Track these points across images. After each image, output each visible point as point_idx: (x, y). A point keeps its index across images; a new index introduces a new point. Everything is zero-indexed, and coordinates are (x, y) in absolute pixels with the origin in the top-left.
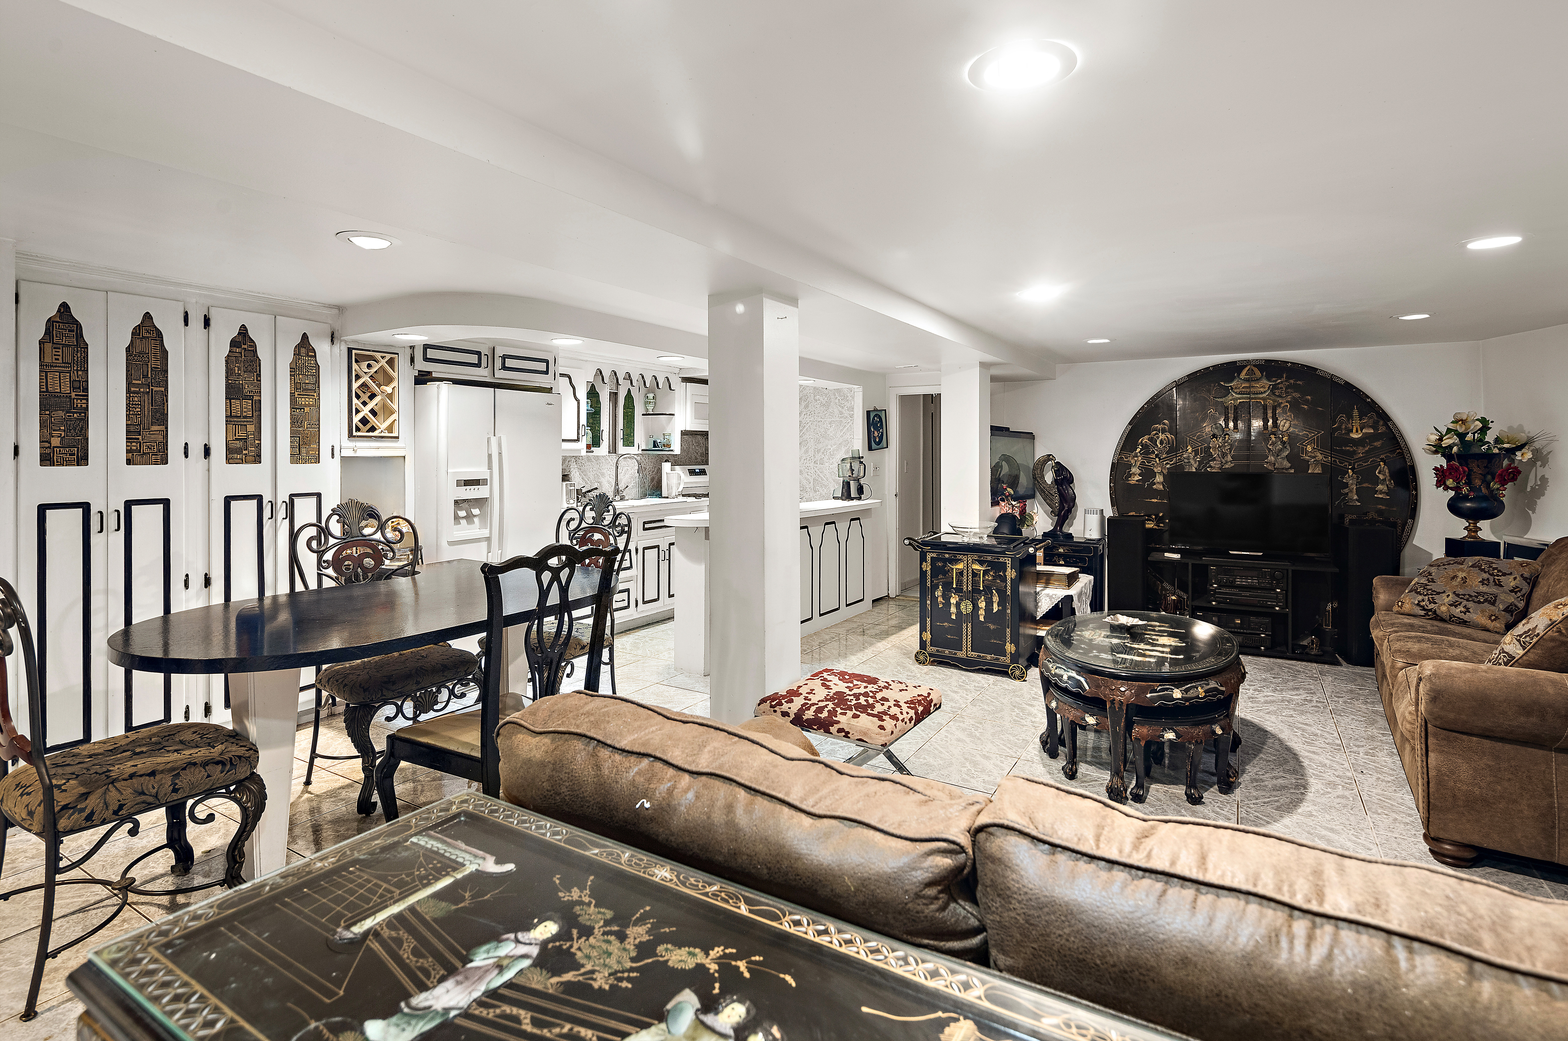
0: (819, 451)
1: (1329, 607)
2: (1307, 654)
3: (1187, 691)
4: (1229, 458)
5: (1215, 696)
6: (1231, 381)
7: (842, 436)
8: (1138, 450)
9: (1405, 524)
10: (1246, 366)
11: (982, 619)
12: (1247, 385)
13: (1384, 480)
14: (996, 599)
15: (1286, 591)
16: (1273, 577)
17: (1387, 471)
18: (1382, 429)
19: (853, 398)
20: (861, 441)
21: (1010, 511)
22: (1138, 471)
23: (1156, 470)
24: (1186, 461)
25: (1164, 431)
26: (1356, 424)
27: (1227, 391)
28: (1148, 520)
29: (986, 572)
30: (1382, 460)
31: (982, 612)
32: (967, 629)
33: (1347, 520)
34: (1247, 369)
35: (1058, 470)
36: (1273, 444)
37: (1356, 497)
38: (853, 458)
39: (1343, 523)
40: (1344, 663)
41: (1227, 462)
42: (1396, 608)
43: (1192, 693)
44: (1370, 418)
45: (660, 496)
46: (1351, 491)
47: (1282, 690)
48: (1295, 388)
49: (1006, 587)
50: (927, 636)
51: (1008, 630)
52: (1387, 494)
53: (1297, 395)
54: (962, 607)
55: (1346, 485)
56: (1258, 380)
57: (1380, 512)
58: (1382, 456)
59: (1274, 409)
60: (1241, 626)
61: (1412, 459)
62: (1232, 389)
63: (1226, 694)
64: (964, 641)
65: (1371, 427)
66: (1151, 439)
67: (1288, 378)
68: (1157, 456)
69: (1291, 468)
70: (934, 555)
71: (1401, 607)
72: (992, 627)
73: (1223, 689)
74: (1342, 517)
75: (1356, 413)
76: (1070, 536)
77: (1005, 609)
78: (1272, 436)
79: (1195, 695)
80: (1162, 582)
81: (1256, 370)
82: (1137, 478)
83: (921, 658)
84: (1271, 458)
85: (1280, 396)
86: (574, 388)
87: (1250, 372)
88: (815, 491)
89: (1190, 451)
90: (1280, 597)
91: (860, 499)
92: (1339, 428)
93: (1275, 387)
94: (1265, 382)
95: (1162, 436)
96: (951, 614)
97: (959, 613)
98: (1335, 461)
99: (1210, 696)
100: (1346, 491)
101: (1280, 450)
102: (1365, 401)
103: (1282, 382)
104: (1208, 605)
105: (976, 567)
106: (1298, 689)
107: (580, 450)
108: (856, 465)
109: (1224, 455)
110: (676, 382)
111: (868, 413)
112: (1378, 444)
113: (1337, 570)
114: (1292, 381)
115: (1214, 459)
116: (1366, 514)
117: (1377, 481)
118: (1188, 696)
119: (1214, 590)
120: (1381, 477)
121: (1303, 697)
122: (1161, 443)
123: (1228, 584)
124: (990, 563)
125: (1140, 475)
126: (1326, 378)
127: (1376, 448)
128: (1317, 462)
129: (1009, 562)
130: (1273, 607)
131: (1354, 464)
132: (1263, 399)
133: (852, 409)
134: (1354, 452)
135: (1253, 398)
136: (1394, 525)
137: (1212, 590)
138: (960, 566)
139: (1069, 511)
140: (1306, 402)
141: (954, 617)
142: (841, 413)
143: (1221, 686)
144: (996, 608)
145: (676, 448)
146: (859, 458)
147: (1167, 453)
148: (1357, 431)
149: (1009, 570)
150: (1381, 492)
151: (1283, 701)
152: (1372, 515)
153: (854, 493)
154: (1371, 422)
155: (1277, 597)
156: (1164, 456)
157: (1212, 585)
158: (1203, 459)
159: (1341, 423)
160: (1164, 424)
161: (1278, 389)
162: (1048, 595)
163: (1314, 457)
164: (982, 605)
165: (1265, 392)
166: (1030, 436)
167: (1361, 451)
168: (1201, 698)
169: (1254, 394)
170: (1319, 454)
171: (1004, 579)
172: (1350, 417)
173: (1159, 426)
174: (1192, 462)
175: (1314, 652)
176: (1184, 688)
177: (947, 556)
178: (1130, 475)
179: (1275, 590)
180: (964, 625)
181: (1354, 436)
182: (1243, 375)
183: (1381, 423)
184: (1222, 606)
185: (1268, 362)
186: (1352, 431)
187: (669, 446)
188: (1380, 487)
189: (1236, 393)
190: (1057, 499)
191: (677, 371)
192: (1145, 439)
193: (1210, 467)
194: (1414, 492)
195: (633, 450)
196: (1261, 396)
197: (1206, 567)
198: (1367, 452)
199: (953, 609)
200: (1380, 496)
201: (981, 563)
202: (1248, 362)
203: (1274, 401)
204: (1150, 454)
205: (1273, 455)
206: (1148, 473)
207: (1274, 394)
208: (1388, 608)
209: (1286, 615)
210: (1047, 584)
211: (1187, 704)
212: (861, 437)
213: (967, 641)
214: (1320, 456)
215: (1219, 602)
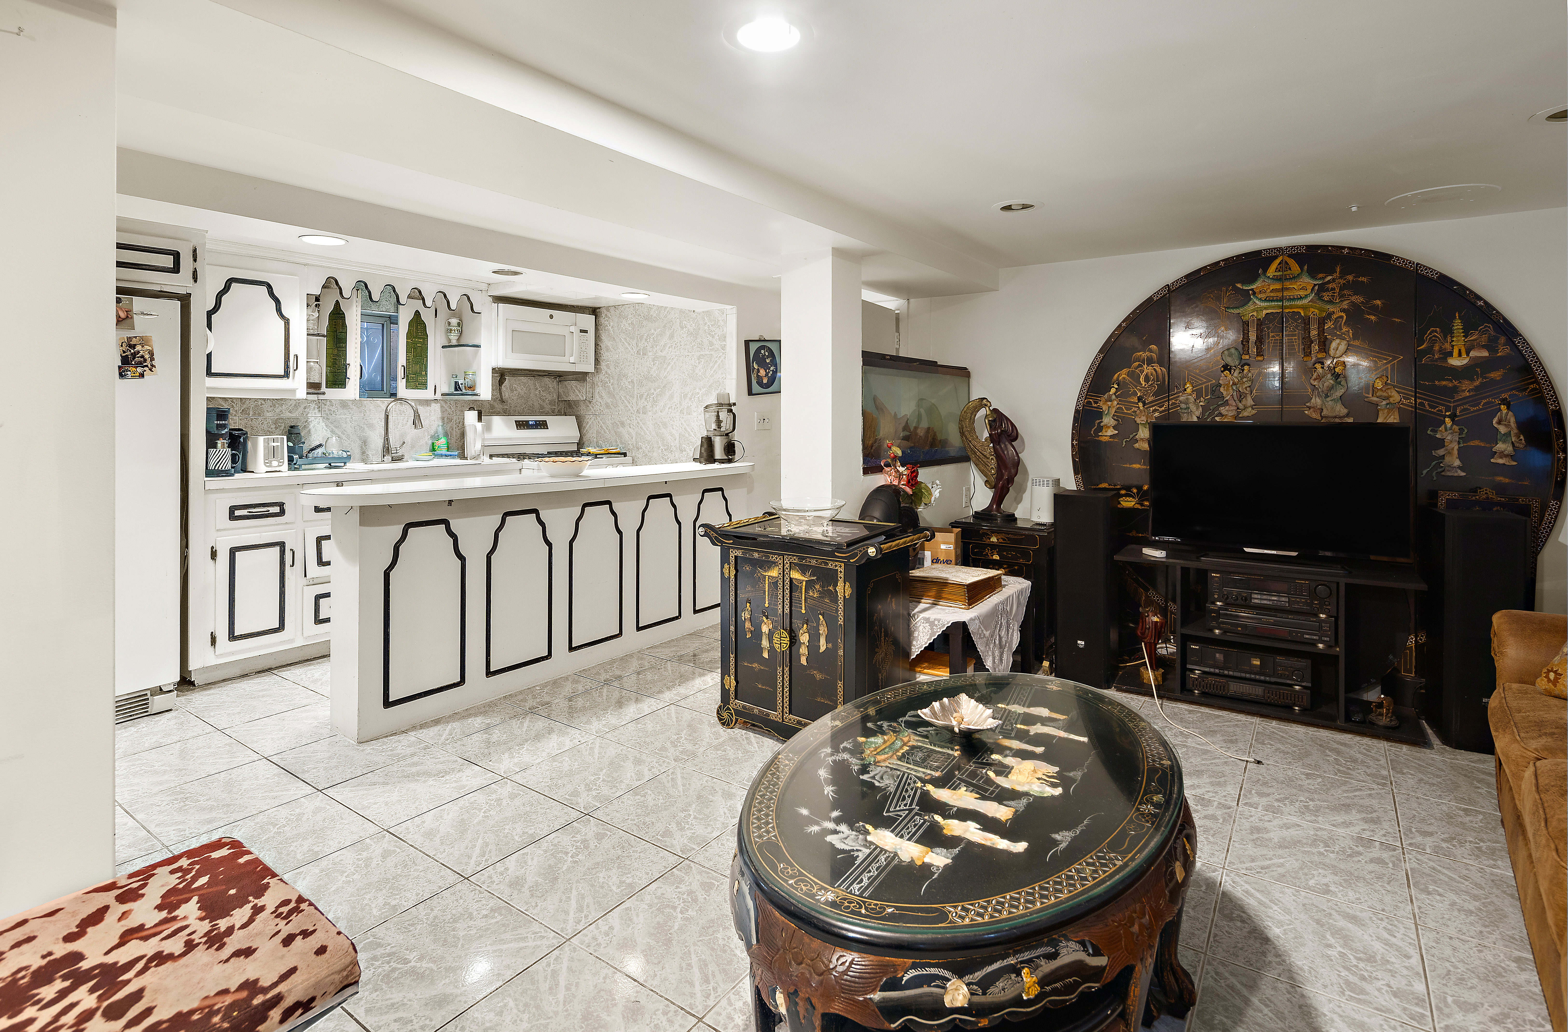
0: (686, 396)
1: (1411, 641)
2: (1372, 723)
3: (985, 984)
4: (1249, 401)
5: (1069, 989)
6: (1253, 280)
7: (712, 376)
8: (1113, 390)
9: (1544, 508)
10: (1276, 257)
11: (804, 661)
12: (1278, 286)
13: (1508, 434)
14: (823, 630)
15: (1337, 618)
16: (1313, 594)
17: (1513, 420)
18: (1503, 351)
19: (725, 322)
20: (734, 382)
21: (896, 483)
22: (1113, 422)
23: (1138, 420)
24: (1183, 406)
25: (1150, 361)
26: (1459, 341)
27: (1246, 297)
28: (1126, 495)
29: (810, 585)
30: (1504, 401)
31: (804, 650)
32: (782, 676)
33: (1442, 501)
34: (1278, 261)
35: (994, 421)
36: (1319, 378)
37: (1457, 463)
38: (720, 405)
39: (1436, 505)
40: (1436, 741)
41: (1245, 408)
42: (1542, 683)
43: (1001, 991)
44: (1482, 333)
45: (463, 457)
46: (1450, 453)
47: (1318, 810)
48: (1356, 287)
49: (837, 611)
50: (731, 682)
51: (840, 684)
52: (1512, 457)
53: (1358, 299)
54: (775, 640)
55: (1441, 443)
56: (1295, 278)
57: (1500, 489)
58: (1503, 396)
59: (1322, 322)
60: (1261, 670)
61: (1556, 400)
62: (1254, 293)
63: (1108, 977)
64: (779, 696)
65: (1484, 347)
66: (1131, 374)
67: (1343, 274)
68: (1140, 399)
69: (1347, 415)
70: (739, 553)
71: (1555, 682)
72: (819, 676)
73: (1101, 961)
74: (1433, 495)
75: (1458, 325)
76: (1012, 518)
77: (835, 648)
78: (1318, 366)
79: (1010, 994)
80: (1146, 590)
81: (1292, 262)
82: (1111, 432)
83: (725, 715)
84: (1316, 401)
85: (1330, 302)
86: (277, 302)
87: (1283, 266)
88: (682, 451)
89: (1189, 390)
90: (1326, 627)
91: (730, 461)
92: (1430, 350)
93: (1322, 288)
94: (1307, 281)
95: (1147, 369)
96: (761, 650)
97: (772, 650)
98: (1422, 404)
99: (1056, 992)
100: (1441, 452)
101: (1331, 388)
102: (1474, 305)
103: (1334, 280)
104: (1207, 635)
105: (796, 575)
106: (1347, 807)
107: (293, 391)
108: (723, 415)
109: (1241, 397)
110: (481, 302)
111: (747, 343)
112: (1496, 375)
113: (1423, 587)
114: (1350, 278)
115: (1226, 403)
116: (1475, 490)
117: (1494, 436)
118: (989, 998)
119: (1217, 611)
120: (1502, 429)
121: (1355, 830)
122: (1147, 379)
123: (1240, 602)
124: (816, 571)
125: (1115, 428)
126: (1406, 270)
127: (1493, 382)
128: (1391, 406)
129: (841, 569)
130: (1314, 644)
131: (1455, 408)
132: (1304, 307)
133: (723, 338)
134: (1455, 390)
135: (1287, 307)
136: (1525, 511)
137: (1214, 611)
138: (774, 573)
139: (1010, 480)
140: (1374, 310)
141: (766, 655)
142: (711, 344)
143: (1097, 953)
144: (823, 646)
145: (485, 391)
146: (730, 405)
147: (1156, 394)
148: (1460, 355)
149: (840, 584)
150: (1502, 455)
151: (1314, 842)
152: (1486, 493)
153: (719, 453)
154: (1484, 339)
155: (1320, 627)
156: (1151, 399)
157: (1213, 603)
158: (1209, 402)
159: (1433, 342)
160: (1151, 351)
161: (1327, 290)
162: (927, 620)
163: (1388, 398)
164: (804, 638)
165: (1306, 296)
166: (963, 373)
167: (1466, 387)
168: (1030, 1003)
169: (1290, 299)
170: (1394, 393)
171: (834, 597)
172: (1448, 331)
173: (1144, 355)
174: (1193, 407)
175: (1384, 721)
176: (979, 975)
177: (756, 555)
178: (1100, 429)
179: (1316, 615)
180: (780, 670)
181: (1455, 362)
182: (1272, 271)
183: (1502, 340)
184: (1230, 637)
185: (1312, 249)
186: (1451, 354)
187: (471, 387)
188: (1500, 446)
189: (1260, 299)
190: (993, 463)
191: (484, 287)
192: (1123, 374)
193: (1220, 415)
194: (1561, 455)
195: (427, 394)
196: (1299, 303)
197: (1203, 575)
198: (1477, 389)
199: (765, 643)
200: (1501, 461)
201: (803, 569)
202: (1280, 250)
203: (1321, 310)
204: (1130, 396)
205: (1319, 396)
206: (1125, 425)
207: (1321, 298)
208: (1527, 678)
209: (1336, 657)
210: (938, 598)
211: (984, 1023)
212: (734, 375)
213: (782, 697)
214: (1396, 397)
215: (1225, 632)
